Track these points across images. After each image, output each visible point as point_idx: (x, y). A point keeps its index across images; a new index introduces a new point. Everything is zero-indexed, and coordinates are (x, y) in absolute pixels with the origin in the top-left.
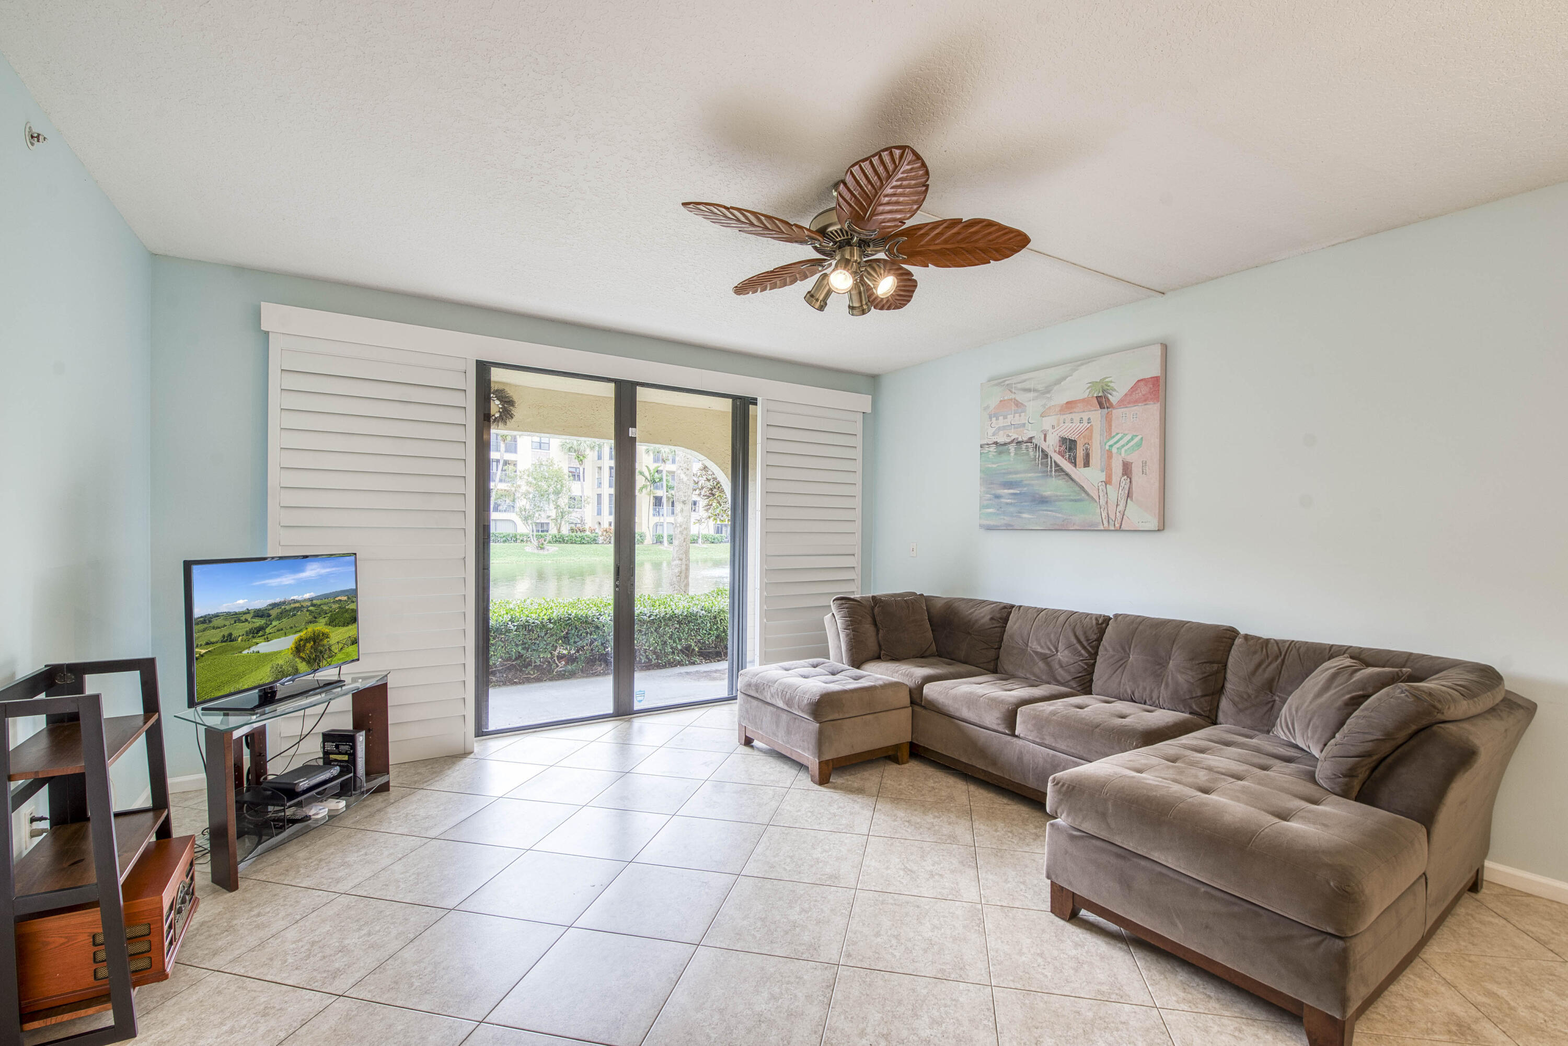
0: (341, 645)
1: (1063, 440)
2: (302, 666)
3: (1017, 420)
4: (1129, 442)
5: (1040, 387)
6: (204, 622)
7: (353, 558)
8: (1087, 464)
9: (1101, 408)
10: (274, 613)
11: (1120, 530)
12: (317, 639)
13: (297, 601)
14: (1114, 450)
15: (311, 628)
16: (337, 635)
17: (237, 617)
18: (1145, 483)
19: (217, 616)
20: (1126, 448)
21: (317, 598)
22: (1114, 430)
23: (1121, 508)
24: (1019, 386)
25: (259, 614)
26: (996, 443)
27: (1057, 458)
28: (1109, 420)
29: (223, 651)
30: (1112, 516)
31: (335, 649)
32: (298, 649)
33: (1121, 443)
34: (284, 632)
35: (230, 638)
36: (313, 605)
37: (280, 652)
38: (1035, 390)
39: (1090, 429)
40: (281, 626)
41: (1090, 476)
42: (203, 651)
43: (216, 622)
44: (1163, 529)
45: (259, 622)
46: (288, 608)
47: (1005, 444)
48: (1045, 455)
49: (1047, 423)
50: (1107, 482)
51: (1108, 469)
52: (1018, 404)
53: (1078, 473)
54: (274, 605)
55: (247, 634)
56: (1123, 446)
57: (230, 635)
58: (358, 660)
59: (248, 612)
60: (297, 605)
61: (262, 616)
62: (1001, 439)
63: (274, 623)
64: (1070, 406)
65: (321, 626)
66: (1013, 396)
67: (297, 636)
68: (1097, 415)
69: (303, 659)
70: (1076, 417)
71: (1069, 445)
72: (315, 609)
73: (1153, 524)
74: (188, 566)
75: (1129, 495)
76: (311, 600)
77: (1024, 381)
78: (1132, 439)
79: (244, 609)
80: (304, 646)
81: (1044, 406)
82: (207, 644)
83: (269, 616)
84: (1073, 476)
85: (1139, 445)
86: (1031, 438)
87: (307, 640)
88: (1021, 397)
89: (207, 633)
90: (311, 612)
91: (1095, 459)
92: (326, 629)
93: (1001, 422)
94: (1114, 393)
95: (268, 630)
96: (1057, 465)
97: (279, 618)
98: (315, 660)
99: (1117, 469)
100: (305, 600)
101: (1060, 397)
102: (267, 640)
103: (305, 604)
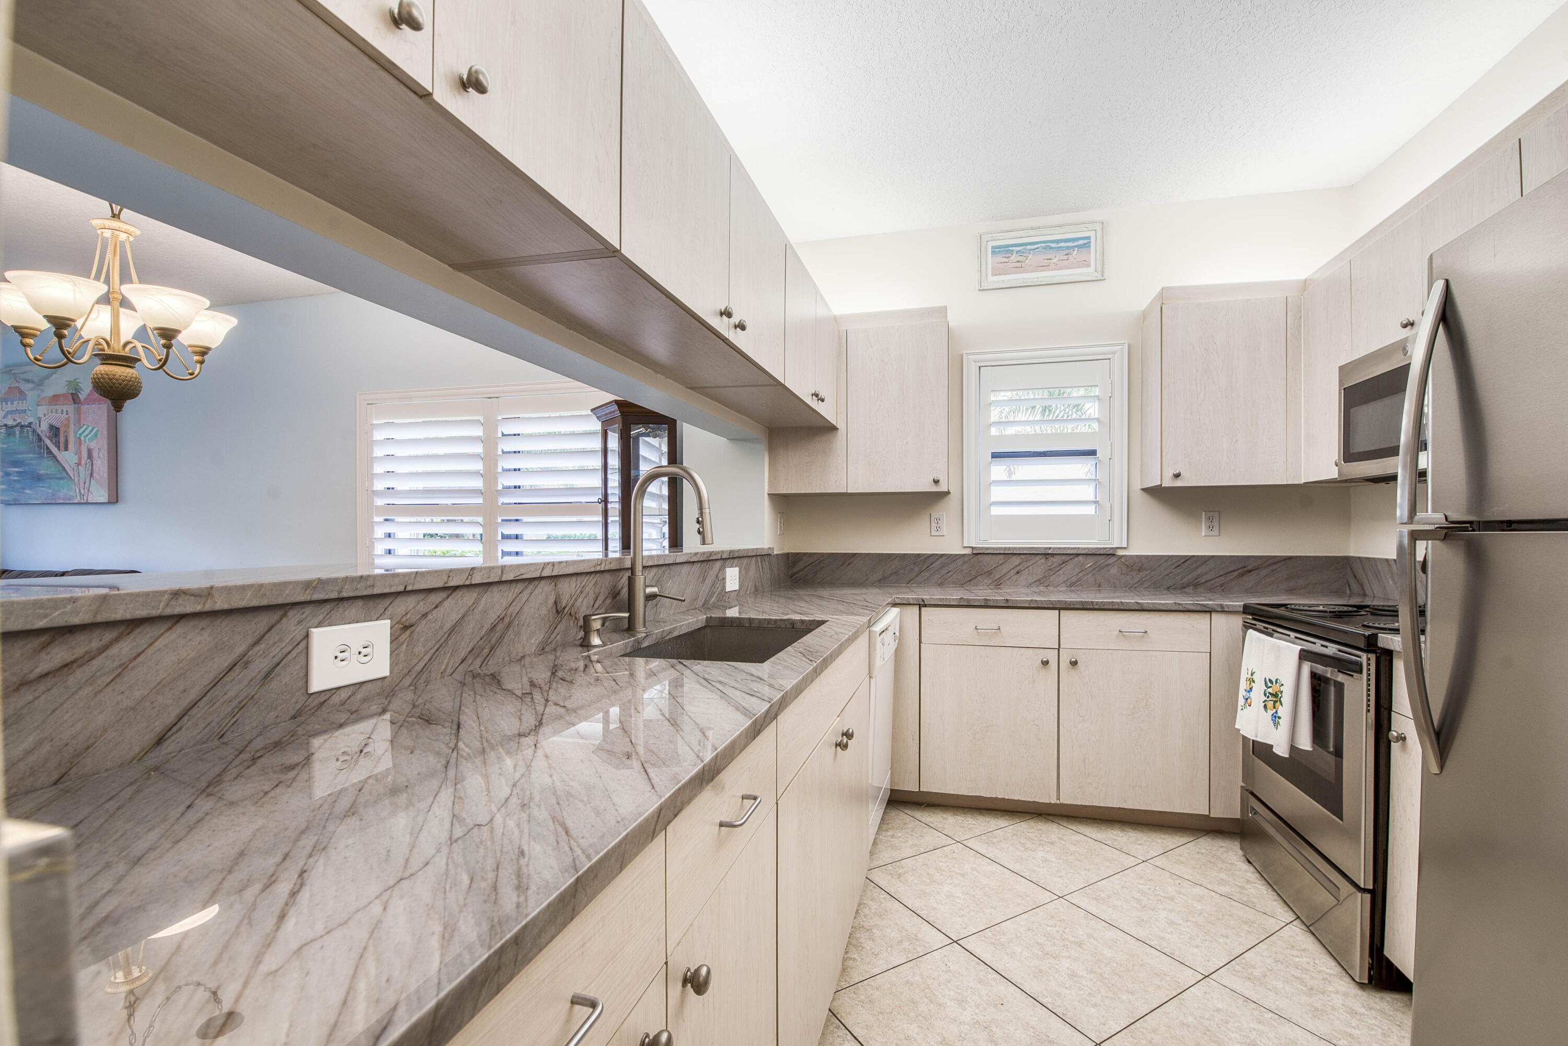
1: (52, 427)
3: (22, 406)
4: (91, 432)
5: (36, 379)
8: (66, 449)
9: (75, 403)
11: (87, 503)
14: (82, 438)
18: (101, 465)
20: (89, 436)
22: (82, 422)
23: (87, 485)
24: (22, 376)
26: (6, 425)
27: (48, 442)
28: (78, 412)
30: (82, 491)
33: (87, 432)
38: (33, 382)
39: (68, 419)
41: (67, 458)
44: (117, 502)
47: (13, 427)
48: (40, 439)
49: (41, 411)
50: (79, 464)
51: (78, 453)
52: (21, 392)
53: (62, 456)
56: (87, 435)
62: (10, 422)
64: (55, 399)
66: (17, 385)
68: (71, 408)
70: (59, 408)
71: (55, 431)
73: (104, 499)
75: (91, 475)
77: (25, 372)
78: (92, 430)
81: (39, 396)
84: (59, 458)
85: (96, 435)
86: (31, 423)
88: (24, 386)
91: (71, 446)
93: (10, 407)
94: (82, 392)
96: (48, 448)
99: (85, 454)
101: (50, 392)
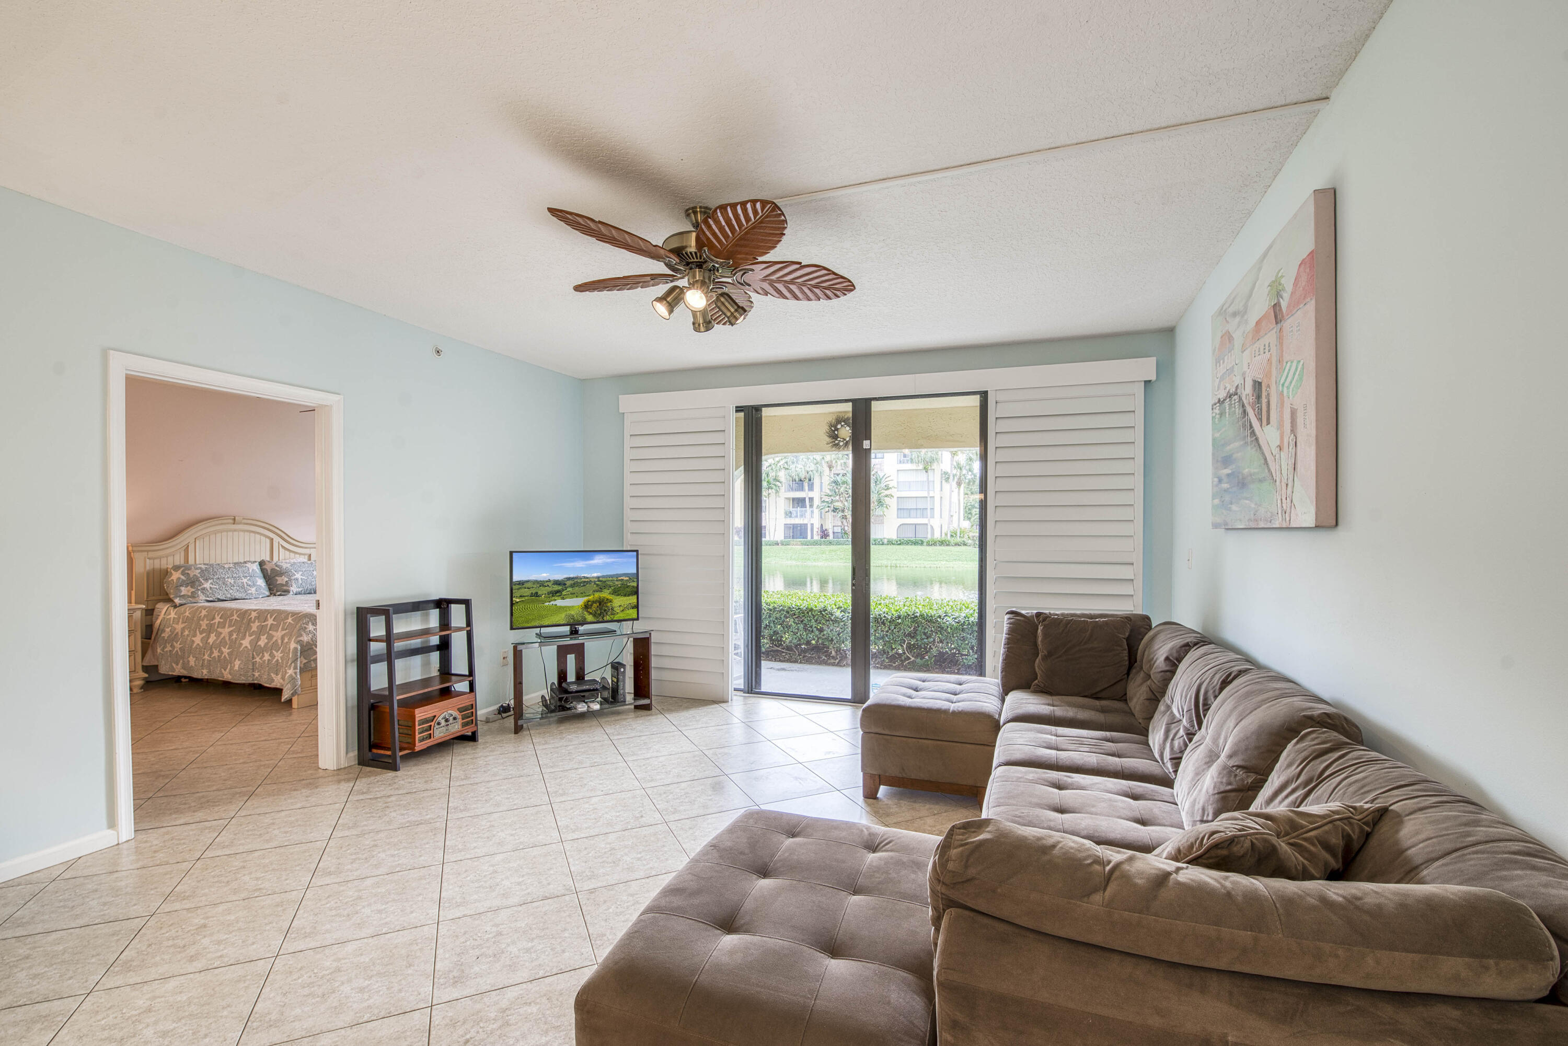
0: (622, 608)
2: (590, 618)
6: (519, 584)
7: (635, 553)
10: (568, 583)
11: (1291, 528)
12: (601, 602)
13: (587, 578)
15: (597, 595)
16: (619, 602)
17: (541, 584)
19: (528, 581)
21: (603, 577)
23: (1289, 491)
25: (557, 583)
26: (1219, 400)
29: (533, 601)
30: (1284, 505)
31: (617, 610)
32: (587, 606)
34: (573, 595)
35: (536, 595)
36: (599, 581)
37: (573, 607)
40: (573, 592)
42: (518, 600)
43: (526, 585)
44: (1337, 524)
45: (557, 588)
46: (579, 581)
54: (569, 579)
55: (549, 593)
57: (537, 593)
58: (637, 619)
59: (549, 581)
60: (587, 580)
61: (559, 584)
63: (568, 589)
65: (605, 594)
67: (586, 599)
69: (591, 613)
72: (601, 584)
73: (1313, 519)
74: (511, 553)
76: (598, 577)
79: (547, 579)
80: (592, 605)
82: (521, 596)
83: (565, 584)
87: (594, 602)
89: (523, 590)
90: (597, 585)
92: (610, 597)
95: (564, 593)
97: (572, 586)
98: (600, 615)
100: (593, 577)
102: (563, 599)
103: (592, 580)
